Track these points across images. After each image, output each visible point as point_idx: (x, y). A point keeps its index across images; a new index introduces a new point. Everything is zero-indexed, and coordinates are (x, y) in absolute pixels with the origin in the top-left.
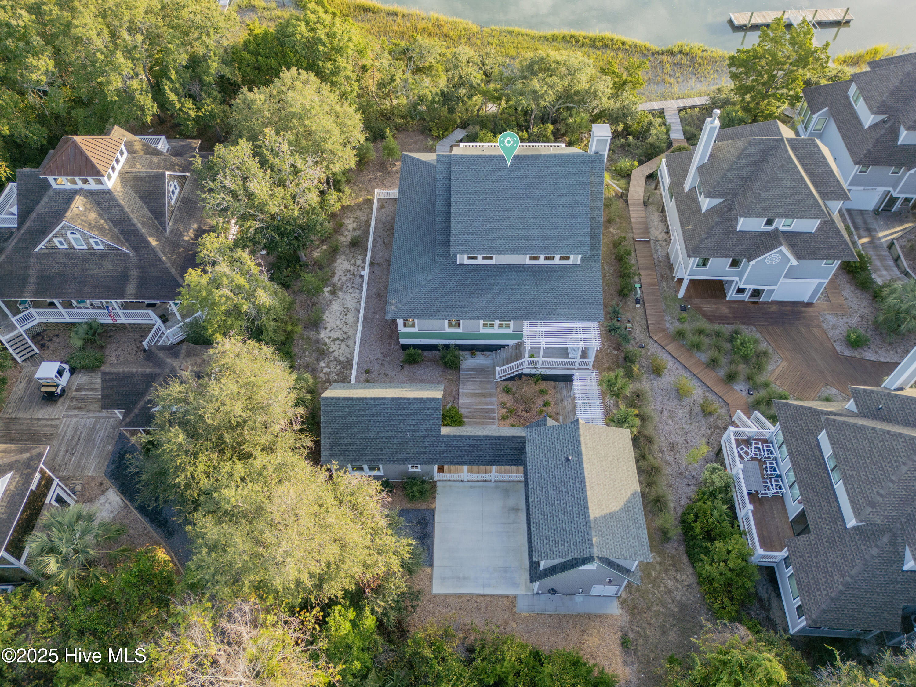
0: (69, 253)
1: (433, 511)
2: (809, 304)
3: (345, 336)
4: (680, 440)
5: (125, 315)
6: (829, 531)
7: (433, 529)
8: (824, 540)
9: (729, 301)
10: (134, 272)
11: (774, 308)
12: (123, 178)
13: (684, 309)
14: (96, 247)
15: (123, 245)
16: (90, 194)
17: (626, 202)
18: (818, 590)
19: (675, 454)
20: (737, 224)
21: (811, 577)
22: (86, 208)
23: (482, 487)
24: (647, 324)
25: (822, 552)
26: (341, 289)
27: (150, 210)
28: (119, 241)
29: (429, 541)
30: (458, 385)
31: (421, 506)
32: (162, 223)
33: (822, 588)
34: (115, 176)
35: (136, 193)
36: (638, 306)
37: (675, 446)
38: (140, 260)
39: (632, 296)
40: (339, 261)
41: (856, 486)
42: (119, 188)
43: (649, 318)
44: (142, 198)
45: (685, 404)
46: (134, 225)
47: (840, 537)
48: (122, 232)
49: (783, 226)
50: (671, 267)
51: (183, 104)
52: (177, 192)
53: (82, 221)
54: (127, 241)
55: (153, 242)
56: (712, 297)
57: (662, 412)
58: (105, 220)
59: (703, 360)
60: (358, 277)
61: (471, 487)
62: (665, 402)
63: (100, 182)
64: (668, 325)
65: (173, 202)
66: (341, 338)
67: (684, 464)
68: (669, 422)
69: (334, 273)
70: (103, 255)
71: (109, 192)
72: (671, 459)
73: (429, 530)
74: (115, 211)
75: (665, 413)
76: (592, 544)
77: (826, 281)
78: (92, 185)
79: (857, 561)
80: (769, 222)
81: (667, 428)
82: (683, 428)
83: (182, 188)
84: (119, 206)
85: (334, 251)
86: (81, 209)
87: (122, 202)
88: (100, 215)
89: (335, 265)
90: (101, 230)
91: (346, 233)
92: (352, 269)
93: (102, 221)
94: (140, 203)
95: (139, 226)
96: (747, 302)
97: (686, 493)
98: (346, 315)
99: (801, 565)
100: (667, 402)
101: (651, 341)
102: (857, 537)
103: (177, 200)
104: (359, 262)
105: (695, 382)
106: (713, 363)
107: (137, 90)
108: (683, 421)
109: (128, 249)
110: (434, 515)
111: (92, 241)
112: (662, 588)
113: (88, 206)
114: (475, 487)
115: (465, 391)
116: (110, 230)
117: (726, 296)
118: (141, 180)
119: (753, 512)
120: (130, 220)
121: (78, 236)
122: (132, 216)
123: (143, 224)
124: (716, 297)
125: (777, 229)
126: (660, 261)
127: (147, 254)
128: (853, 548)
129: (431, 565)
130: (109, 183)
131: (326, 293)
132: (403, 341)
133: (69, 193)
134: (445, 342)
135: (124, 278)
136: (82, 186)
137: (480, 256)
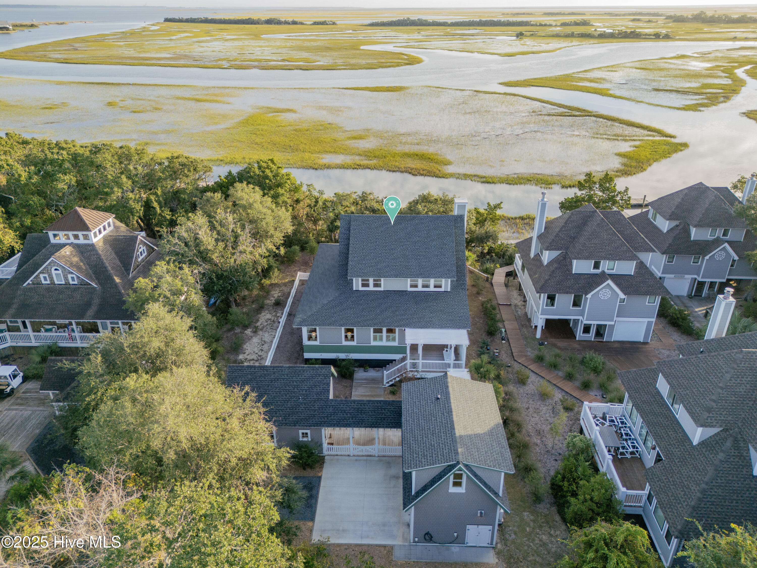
0: (49, 288)
1: (320, 478)
2: (645, 343)
3: (259, 358)
4: (546, 428)
5: (82, 338)
6: (679, 453)
7: (318, 492)
8: (676, 461)
9: (579, 341)
10: (96, 301)
11: (616, 345)
12: (106, 240)
13: (542, 344)
14: (71, 282)
15: (92, 280)
16: (77, 247)
17: (492, 284)
18: (679, 504)
19: (541, 438)
20: (572, 269)
21: (670, 494)
22: (72, 254)
23: (367, 460)
24: (512, 353)
25: (676, 472)
26: (261, 330)
27: (121, 261)
28: (91, 278)
29: (313, 501)
30: (351, 389)
31: (309, 473)
32: (128, 271)
33: (682, 500)
34: (100, 237)
35: (112, 249)
36: (504, 342)
37: (541, 432)
38: (104, 292)
39: (498, 336)
40: (263, 314)
41: (691, 400)
42: (101, 244)
43: (513, 349)
44: (116, 253)
45: (547, 404)
46: (106, 268)
47: (689, 454)
48: (95, 273)
49: (608, 269)
50: (529, 320)
51: (162, 211)
52: (144, 255)
53: (66, 260)
54: (97, 278)
55: (117, 280)
56: (564, 338)
57: (528, 409)
58: (84, 264)
59: (561, 375)
60: (277, 323)
61: (356, 460)
62: (531, 402)
63: (86, 237)
64: (529, 354)
65: (139, 260)
66: (256, 359)
67: (550, 445)
68: (536, 416)
69: (258, 321)
70: (75, 288)
71: (93, 245)
72: (539, 441)
73: (314, 492)
74: (94, 258)
75: (531, 409)
76: (458, 453)
77: (653, 320)
78: (82, 241)
79: (708, 469)
80: (596, 266)
81: (533, 419)
82: (547, 420)
83: (149, 254)
84: (98, 254)
85: (261, 308)
86: (67, 253)
87: (100, 252)
88: (81, 260)
89: (260, 316)
90: (79, 269)
91: (272, 299)
92: (273, 318)
93: (82, 264)
94: (114, 255)
95: (109, 268)
96: (594, 341)
97: (554, 466)
98: (263, 345)
99: (660, 488)
100: (532, 403)
101: (516, 363)
102: (704, 450)
103: (143, 260)
104: (278, 315)
105: (556, 389)
106: (570, 377)
107: (131, 198)
108: (547, 415)
109: (96, 284)
110: (320, 481)
111: (69, 276)
113: (74, 253)
114: (360, 460)
115: (357, 393)
116: (86, 270)
117: (575, 338)
118: (118, 241)
119: (612, 461)
120: (103, 263)
121: (60, 272)
122: (105, 261)
123: (113, 268)
124: (568, 338)
125: (603, 272)
126: (520, 317)
127: (110, 288)
128: (702, 459)
129: (312, 519)
130: (95, 240)
131: (249, 332)
132: (307, 355)
133: (62, 246)
134: (342, 356)
135: (88, 305)
136: (72, 240)
137: (371, 282)
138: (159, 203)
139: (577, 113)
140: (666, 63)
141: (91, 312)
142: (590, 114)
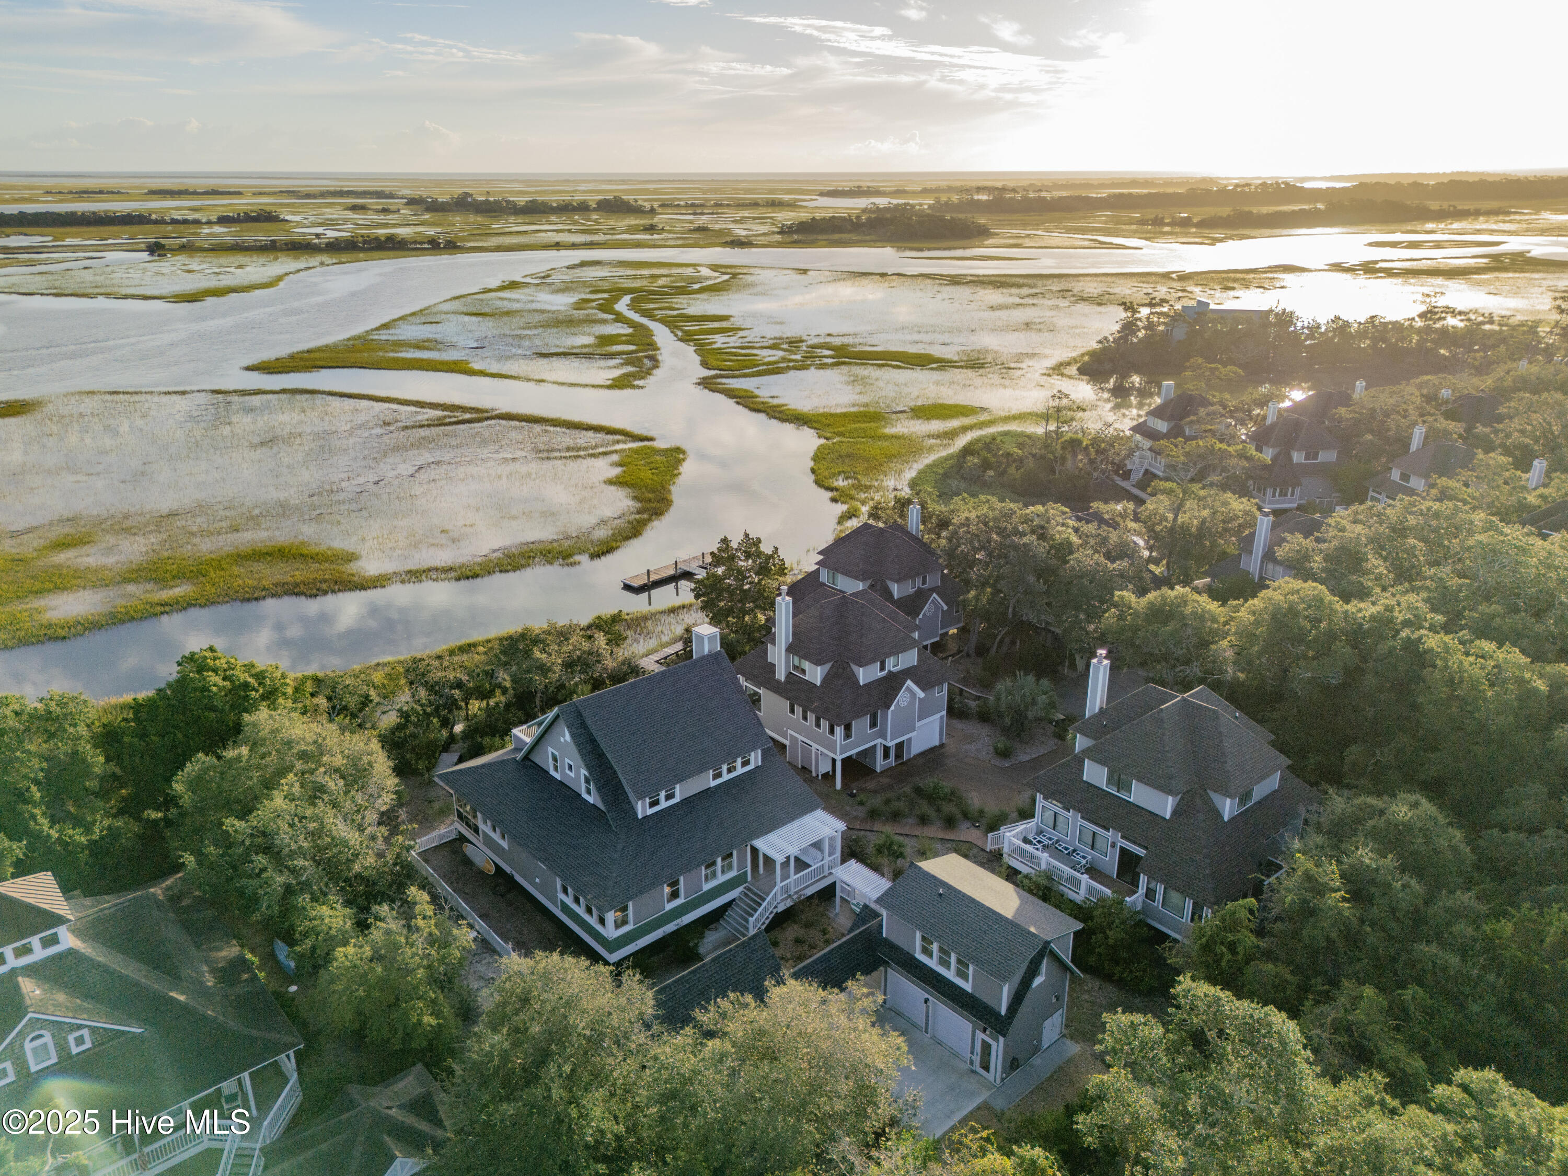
2: (942, 746)
6: (1159, 834)
8: (1163, 842)
9: (881, 773)
10: (162, 1060)
11: (920, 761)
13: (853, 795)
18: (1195, 879)
20: (858, 680)
21: (1180, 876)
22: (44, 990)
25: (1170, 852)
28: (121, 1020)
33: (1196, 874)
38: (167, 1035)
41: (1148, 776)
47: (1170, 830)
49: (894, 667)
54: (134, 1015)
55: (179, 996)
56: (865, 778)
58: (83, 999)
59: (913, 823)
63: (50, 941)
64: (855, 813)
71: (70, 952)
74: (94, 975)
76: (1035, 934)
77: (944, 713)
78: (42, 953)
79: (1198, 834)
80: (882, 668)
87: (99, 959)
88: (72, 995)
93: (80, 1000)
95: (145, 982)
96: (894, 765)
99: (1166, 875)
106: (923, 820)
112: (1086, 1005)
113: (47, 987)
117: (875, 770)
119: (1091, 878)
120: (127, 978)
123: (151, 980)
124: (868, 775)
125: (890, 672)
127: (176, 1019)
128: (1186, 828)
134: (670, 928)
137: (662, 794)
139: (467, 416)
140: (501, 299)
142: (486, 415)
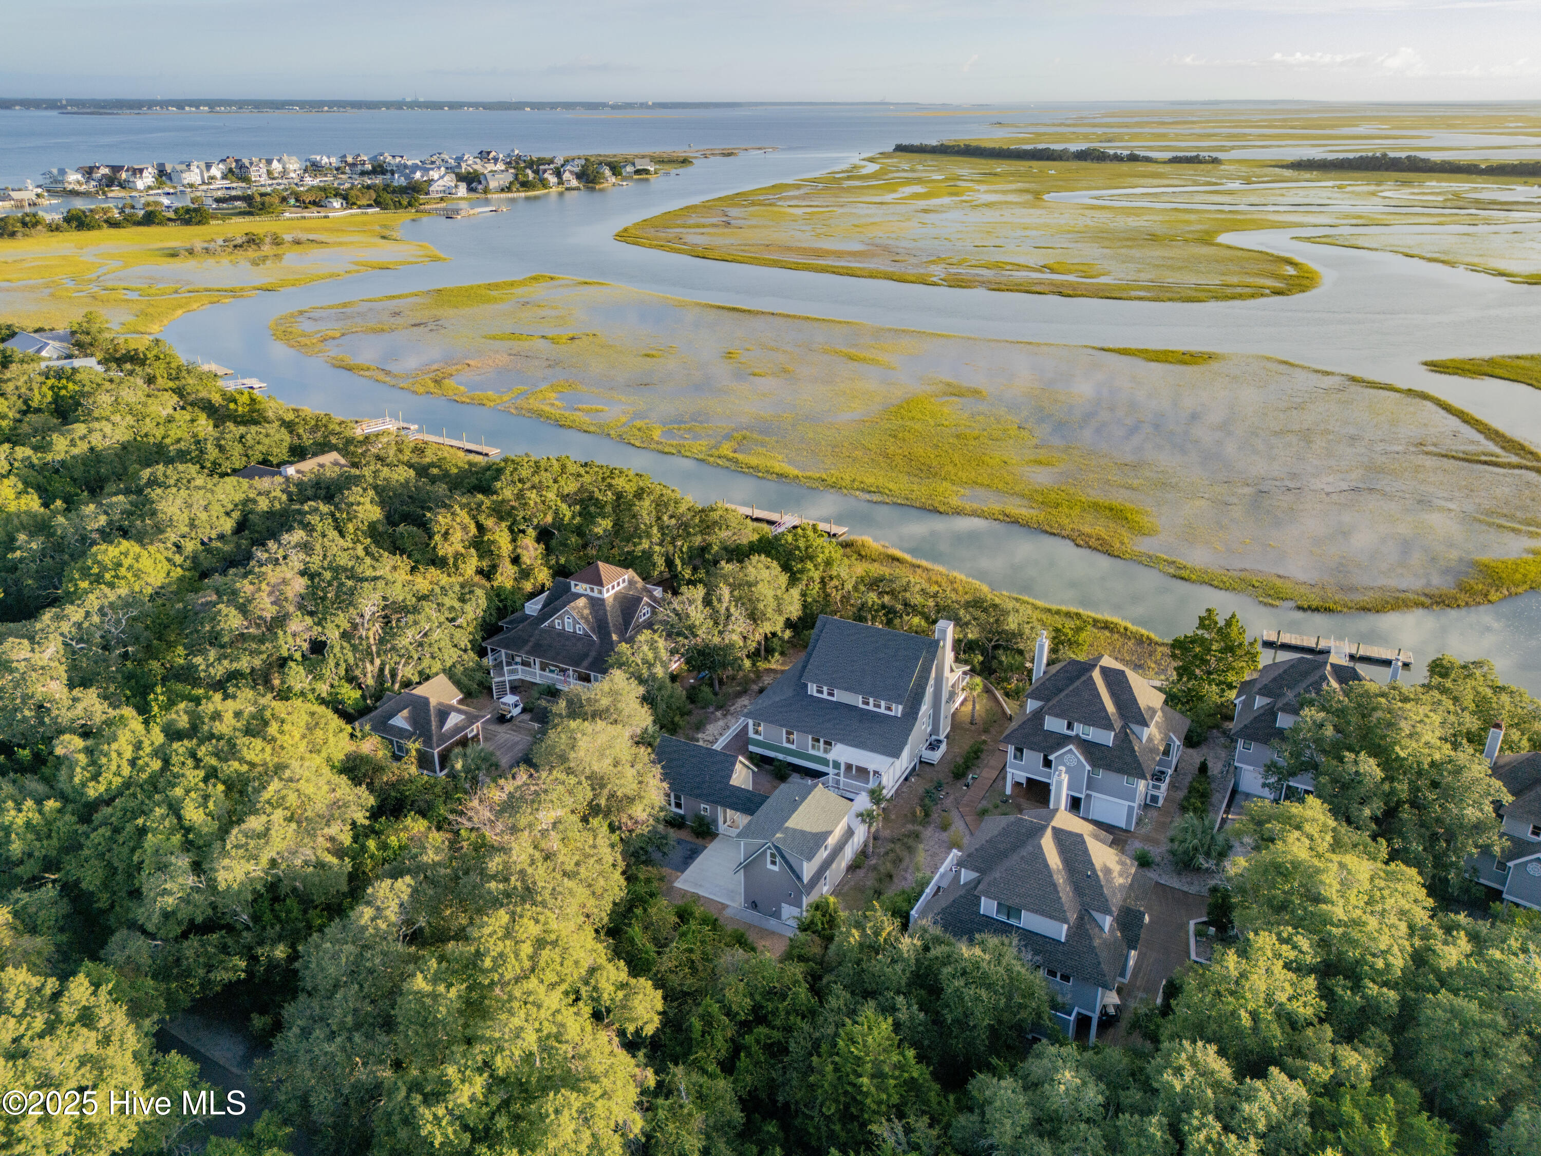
0: (559, 633)
1: (705, 847)
2: (1127, 831)
5: (575, 685)
7: (698, 856)
10: (593, 654)
12: (616, 597)
13: (1004, 801)
14: (578, 632)
15: (594, 633)
16: (590, 600)
26: (730, 714)
27: (623, 619)
28: (593, 631)
31: (700, 841)
32: (627, 629)
34: (612, 592)
35: (619, 606)
38: (601, 646)
39: (964, 781)
40: (742, 698)
42: (610, 599)
44: (621, 611)
46: (608, 624)
48: (598, 627)
51: (684, 569)
53: (579, 610)
55: (615, 637)
56: (1037, 802)
63: (600, 592)
65: (639, 620)
70: (579, 638)
76: (774, 836)
78: (595, 594)
80: (1070, 727)
83: (652, 615)
84: (605, 611)
85: (744, 692)
86: (581, 605)
90: (586, 619)
94: (618, 613)
103: (643, 620)
107: (656, 552)
109: (596, 637)
110: (704, 850)
111: (578, 628)
116: (592, 622)
118: (626, 600)
121: (571, 621)
122: (609, 617)
124: (1042, 803)
125: (1077, 735)
127: (606, 643)
129: (683, 872)
130: (606, 595)
131: (719, 714)
132: (752, 748)
133: (578, 596)
134: (781, 756)
135: (586, 655)
136: (589, 592)
137: (825, 689)
138: (682, 560)
141: (586, 663)
